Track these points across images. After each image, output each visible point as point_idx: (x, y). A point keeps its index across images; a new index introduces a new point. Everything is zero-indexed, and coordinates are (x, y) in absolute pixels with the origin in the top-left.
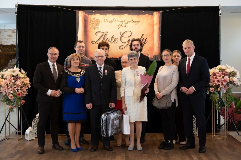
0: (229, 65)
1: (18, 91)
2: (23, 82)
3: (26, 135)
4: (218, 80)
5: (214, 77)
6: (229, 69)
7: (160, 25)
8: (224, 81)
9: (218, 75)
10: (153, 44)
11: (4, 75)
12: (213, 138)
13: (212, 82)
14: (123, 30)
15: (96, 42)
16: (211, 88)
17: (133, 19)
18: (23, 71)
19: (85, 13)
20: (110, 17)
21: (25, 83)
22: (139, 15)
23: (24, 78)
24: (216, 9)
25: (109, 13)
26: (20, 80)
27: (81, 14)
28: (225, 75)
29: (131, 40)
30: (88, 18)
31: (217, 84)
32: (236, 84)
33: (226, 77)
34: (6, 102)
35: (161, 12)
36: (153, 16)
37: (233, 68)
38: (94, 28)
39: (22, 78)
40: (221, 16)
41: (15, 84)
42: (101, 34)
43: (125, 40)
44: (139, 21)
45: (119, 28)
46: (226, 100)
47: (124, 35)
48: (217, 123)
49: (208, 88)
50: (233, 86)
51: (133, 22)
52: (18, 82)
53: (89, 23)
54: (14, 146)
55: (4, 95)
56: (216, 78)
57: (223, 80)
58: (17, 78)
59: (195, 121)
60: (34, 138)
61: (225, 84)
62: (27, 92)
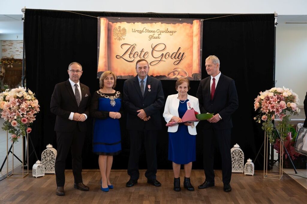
0: (286, 88)
1: (23, 117)
2: (29, 106)
3: (33, 171)
4: (272, 105)
5: (268, 102)
6: (287, 92)
7: (201, 36)
8: (280, 108)
9: (273, 99)
10: (192, 60)
11: (6, 95)
12: (264, 177)
13: (265, 108)
14: (155, 42)
15: (121, 57)
16: (263, 116)
17: (168, 29)
18: (30, 92)
19: (108, 20)
20: (139, 25)
21: (33, 107)
22: (175, 24)
23: (32, 100)
24: (271, 17)
25: (138, 21)
26: (26, 103)
27: (103, 22)
28: (281, 100)
29: (164, 54)
30: (111, 26)
31: (271, 111)
32: (295, 111)
33: (283, 103)
34: (9, 129)
35: (202, 20)
36: (192, 26)
37: (291, 91)
38: (120, 39)
39: (29, 100)
40: (276, 26)
41: (20, 108)
42: (128, 47)
43: (157, 54)
44: (175, 32)
45: (150, 39)
46: (281, 131)
47: (156, 49)
48: (270, 159)
49: (259, 115)
50: (291, 113)
51: (167, 32)
52: (23, 106)
53: (112, 32)
54: (17, 185)
55: (6, 122)
56: (270, 103)
57: (278, 105)
58: (22, 101)
59: (243, 156)
60: (44, 175)
61: (280, 111)
62: (35, 118)
